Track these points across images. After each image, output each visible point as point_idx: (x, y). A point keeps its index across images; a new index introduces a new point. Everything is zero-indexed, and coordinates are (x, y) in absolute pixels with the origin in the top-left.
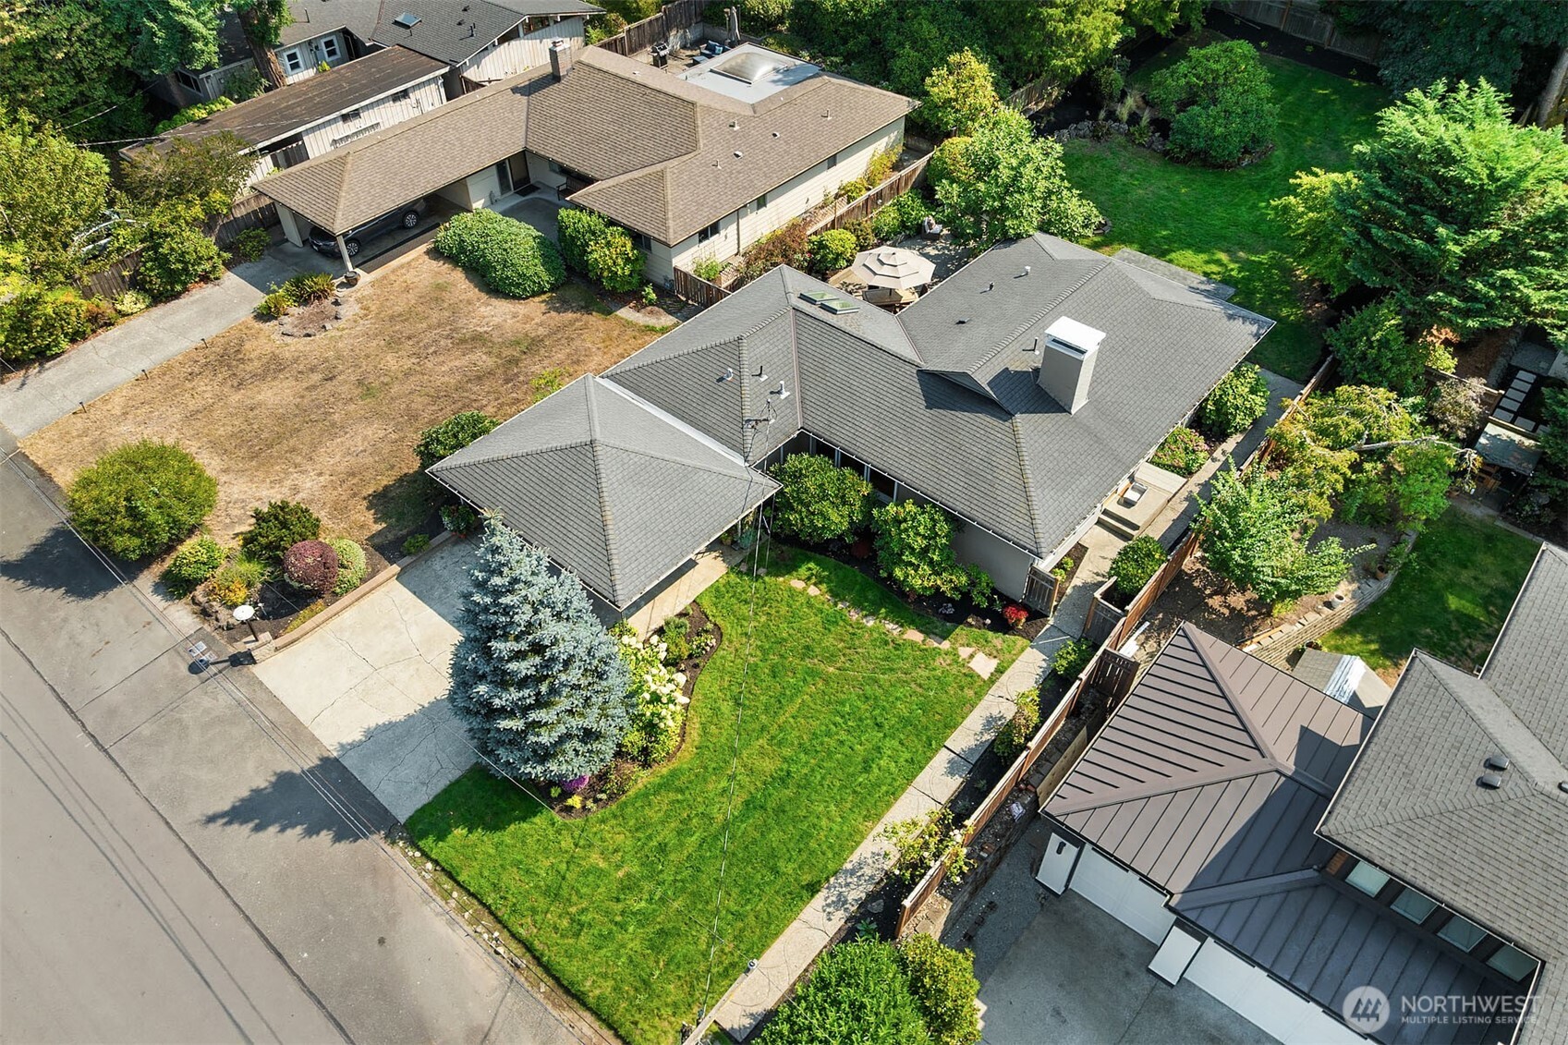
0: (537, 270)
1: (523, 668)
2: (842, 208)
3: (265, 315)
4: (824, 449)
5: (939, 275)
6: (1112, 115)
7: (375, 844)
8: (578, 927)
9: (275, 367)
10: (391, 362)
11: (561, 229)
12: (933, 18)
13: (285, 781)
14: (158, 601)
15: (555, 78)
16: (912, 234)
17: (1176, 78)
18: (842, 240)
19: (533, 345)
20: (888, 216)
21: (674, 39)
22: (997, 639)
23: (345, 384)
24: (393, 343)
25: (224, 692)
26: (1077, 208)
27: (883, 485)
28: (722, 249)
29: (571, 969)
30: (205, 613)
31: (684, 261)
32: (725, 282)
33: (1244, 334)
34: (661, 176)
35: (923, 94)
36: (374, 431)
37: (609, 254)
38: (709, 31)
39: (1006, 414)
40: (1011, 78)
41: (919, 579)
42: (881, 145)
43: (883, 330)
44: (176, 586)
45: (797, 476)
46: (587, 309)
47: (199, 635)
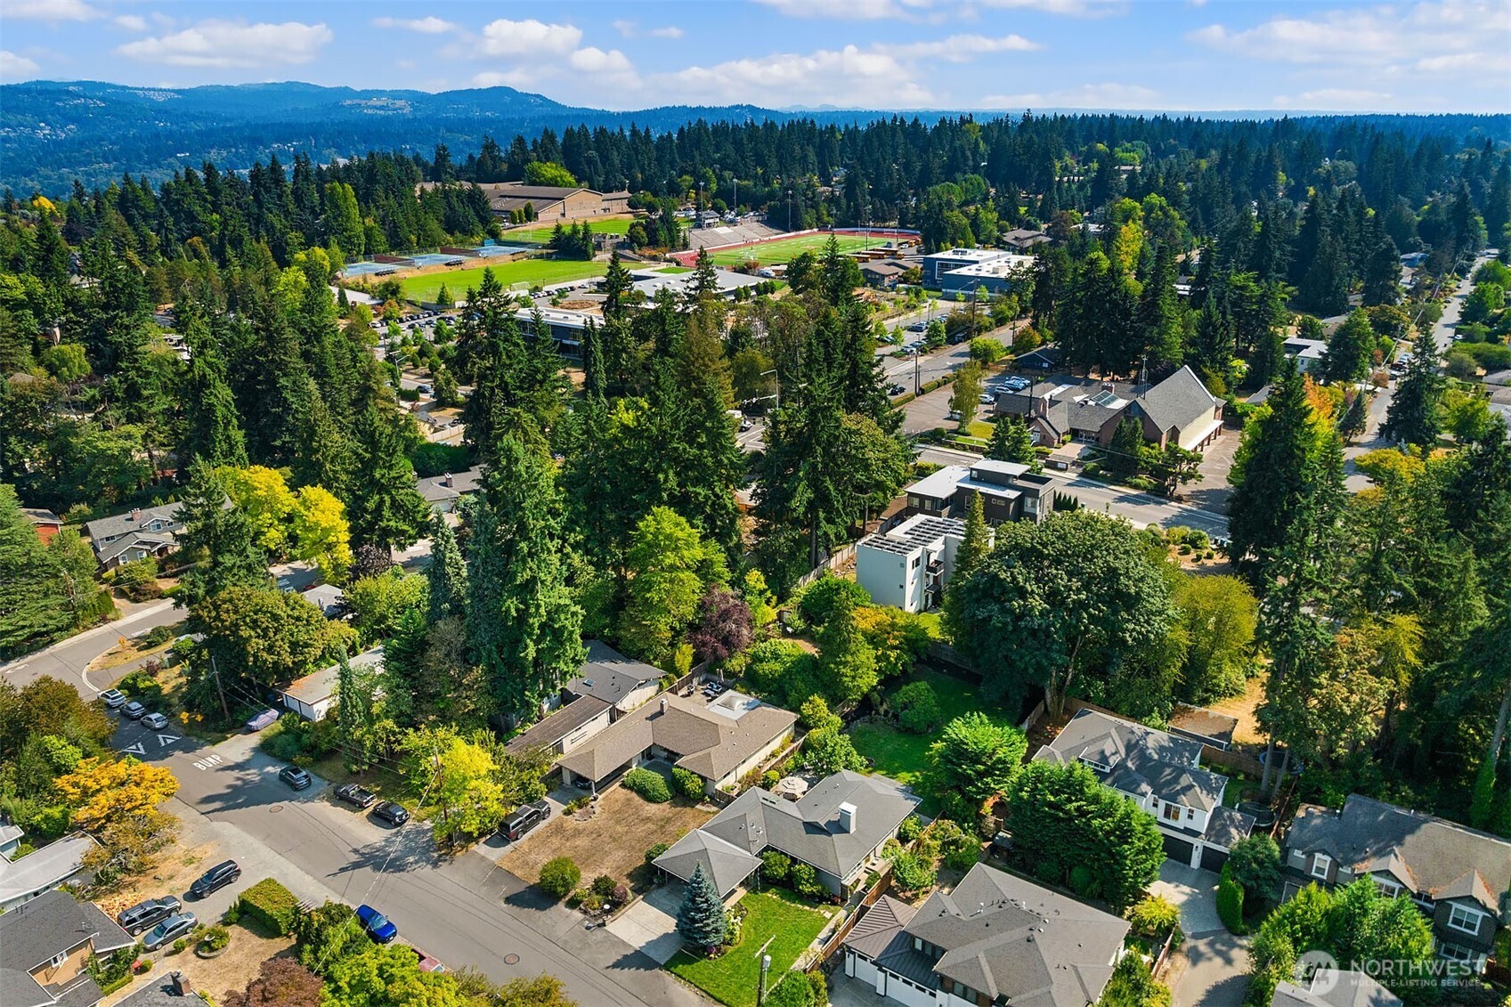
0: (666, 792)
1: (705, 906)
2: (774, 761)
3: (568, 812)
4: (773, 850)
5: (810, 786)
6: (878, 713)
7: (657, 970)
8: (718, 986)
9: (577, 833)
10: (619, 828)
11: (673, 775)
12: (803, 681)
13: (625, 957)
14: (568, 910)
15: (661, 713)
16: (800, 770)
17: (900, 697)
18: (774, 775)
19: (668, 820)
20: (790, 763)
21: (695, 681)
22: (832, 908)
23: (605, 837)
24: (618, 822)
25: (599, 934)
26: (856, 759)
27: (794, 861)
28: (730, 780)
29: (718, 996)
30: (585, 912)
31: (719, 787)
32: (736, 792)
33: (911, 805)
34: (709, 754)
35: (801, 714)
36: (621, 853)
37: (693, 785)
38: (710, 676)
39: (830, 835)
40: (834, 701)
41: (807, 889)
42: (786, 733)
43: (790, 808)
44: (574, 904)
45: (767, 859)
46: (684, 805)
47: (585, 919)
